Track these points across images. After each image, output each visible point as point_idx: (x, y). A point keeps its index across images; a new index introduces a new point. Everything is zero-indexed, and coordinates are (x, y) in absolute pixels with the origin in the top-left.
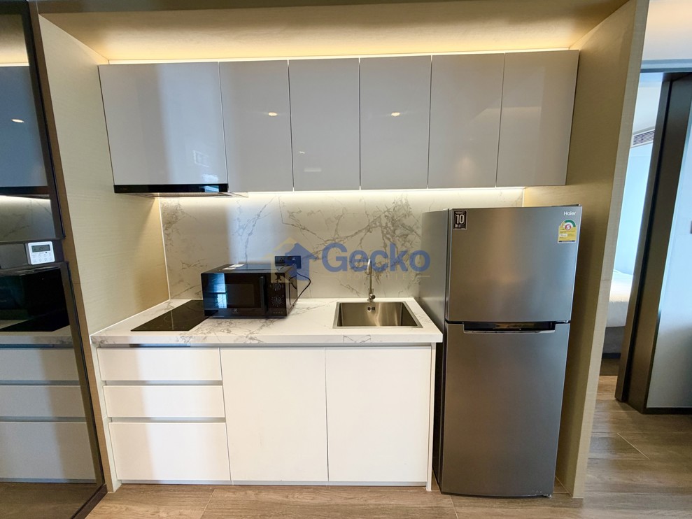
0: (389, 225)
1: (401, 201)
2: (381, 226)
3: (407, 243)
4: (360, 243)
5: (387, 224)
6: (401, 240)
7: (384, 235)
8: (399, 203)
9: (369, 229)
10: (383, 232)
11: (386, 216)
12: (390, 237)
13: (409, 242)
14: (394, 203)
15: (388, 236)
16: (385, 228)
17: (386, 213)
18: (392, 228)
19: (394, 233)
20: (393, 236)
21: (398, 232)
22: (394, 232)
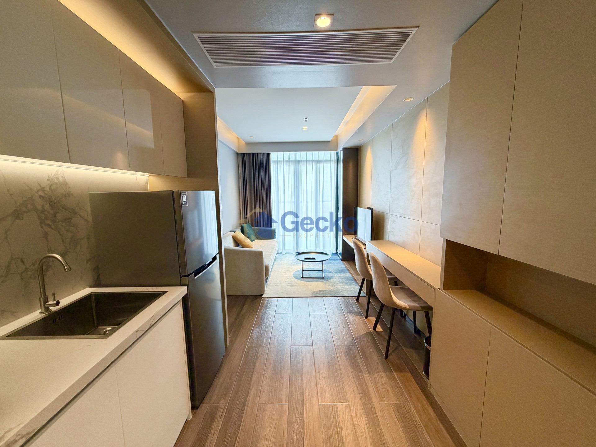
0: (47, 207)
1: (58, 178)
2: (35, 209)
3: (72, 228)
4: (6, 238)
5: (43, 206)
6: (64, 224)
7: (42, 222)
8: (56, 181)
9: (17, 214)
10: (40, 218)
11: (40, 196)
12: (50, 223)
13: (74, 226)
14: (48, 180)
15: (48, 222)
16: (43, 211)
17: (42, 194)
18: (51, 212)
19: (55, 217)
20: (54, 221)
21: (59, 216)
22: (55, 215)
